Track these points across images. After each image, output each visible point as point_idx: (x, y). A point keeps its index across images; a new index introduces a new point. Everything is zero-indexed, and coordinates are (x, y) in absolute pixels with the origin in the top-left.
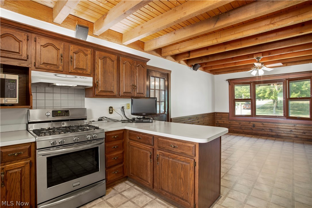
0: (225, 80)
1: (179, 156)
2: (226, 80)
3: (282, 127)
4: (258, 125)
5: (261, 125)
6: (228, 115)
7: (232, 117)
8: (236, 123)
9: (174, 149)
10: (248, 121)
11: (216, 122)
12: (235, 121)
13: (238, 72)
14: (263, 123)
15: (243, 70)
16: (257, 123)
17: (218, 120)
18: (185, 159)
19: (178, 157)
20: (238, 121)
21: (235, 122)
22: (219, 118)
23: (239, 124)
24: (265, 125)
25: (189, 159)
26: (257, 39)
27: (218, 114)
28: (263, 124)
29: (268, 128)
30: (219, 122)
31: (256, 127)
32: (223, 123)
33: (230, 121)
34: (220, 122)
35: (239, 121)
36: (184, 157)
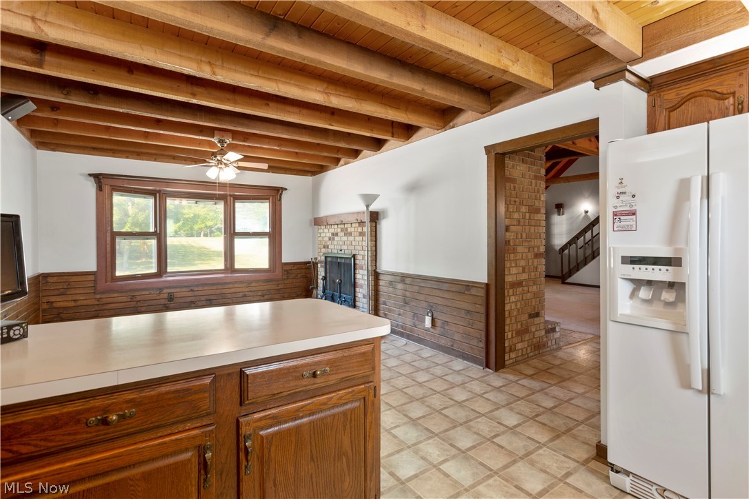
0: (82, 175)
1: (333, 395)
2: (90, 175)
3: (228, 291)
4: (182, 294)
5: (190, 294)
6: (92, 278)
7: (106, 282)
8: (121, 299)
9: (317, 380)
10: (157, 289)
11: (45, 306)
12: (117, 292)
13: (127, 157)
14: (192, 288)
15: (144, 158)
16: (178, 290)
17: (52, 299)
18: (353, 391)
19: (332, 398)
20: (128, 291)
21: (116, 295)
22: (56, 292)
23: (129, 300)
24: (196, 293)
25: (363, 386)
26: (268, 105)
27: (50, 280)
28: (192, 290)
29: (203, 298)
30: (55, 305)
31: (176, 300)
32: (72, 304)
33: (98, 296)
34: (60, 301)
35: (131, 290)
36: (350, 390)
